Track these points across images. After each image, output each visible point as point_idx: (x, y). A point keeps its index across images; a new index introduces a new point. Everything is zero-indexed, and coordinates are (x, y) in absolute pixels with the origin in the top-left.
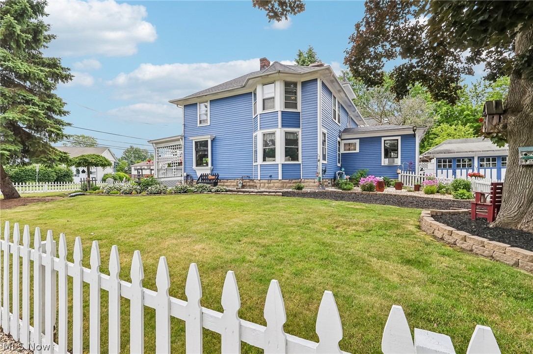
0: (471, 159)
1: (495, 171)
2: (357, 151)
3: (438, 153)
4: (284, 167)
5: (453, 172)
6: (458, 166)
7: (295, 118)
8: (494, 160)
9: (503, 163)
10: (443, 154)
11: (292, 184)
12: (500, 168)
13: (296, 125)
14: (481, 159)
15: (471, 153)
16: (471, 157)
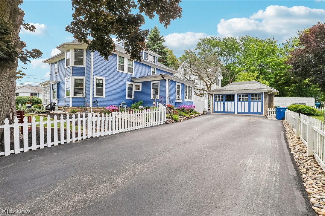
0: (233, 96)
1: (247, 103)
2: (141, 90)
3: (214, 91)
4: (73, 99)
5: (223, 104)
6: (227, 100)
7: (82, 70)
8: (247, 96)
9: (252, 98)
10: (216, 92)
11: (79, 110)
12: (250, 102)
13: (81, 74)
14: (239, 95)
15: (232, 91)
16: (234, 94)
